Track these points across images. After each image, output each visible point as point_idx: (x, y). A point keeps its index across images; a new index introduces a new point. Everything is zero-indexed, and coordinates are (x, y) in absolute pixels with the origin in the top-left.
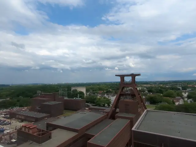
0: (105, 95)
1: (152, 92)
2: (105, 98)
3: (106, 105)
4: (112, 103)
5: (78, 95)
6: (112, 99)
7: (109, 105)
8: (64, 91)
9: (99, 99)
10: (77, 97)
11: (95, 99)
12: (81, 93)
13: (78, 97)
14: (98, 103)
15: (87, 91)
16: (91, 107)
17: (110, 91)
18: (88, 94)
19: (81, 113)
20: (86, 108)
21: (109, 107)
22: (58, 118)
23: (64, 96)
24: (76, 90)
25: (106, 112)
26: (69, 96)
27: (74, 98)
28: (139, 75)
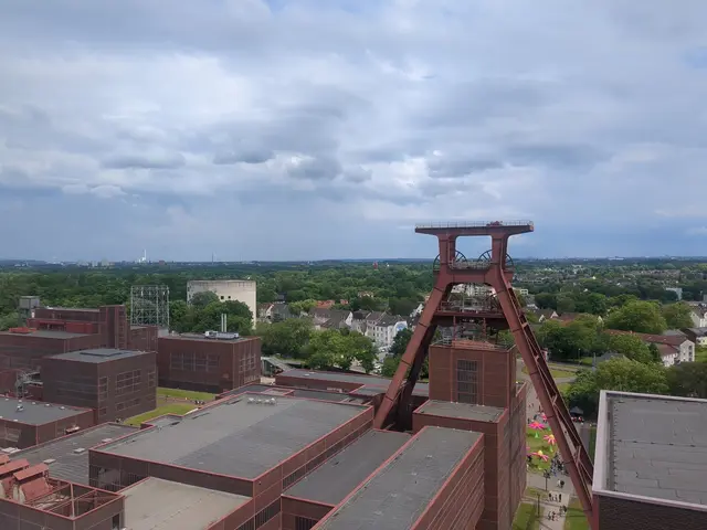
0: (349, 321)
1: (555, 309)
2: (346, 332)
3: (356, 365)
4: (381, 356)
5: (224, 318)
6: (379, 339)
7: (368, 366)
8: (154, 299)
9: (324, 337)
10: (218, 329)
11: (305, 336)
12: (237, 309)
13: (224, 325)
14: (317, 354)
15: (262, 299)
16: (288, 372)
17: (366, 301)
18: (269, 312)
19: (250, 403)
20: (265, 380)
21: (367, 374)
22: (144, 426)
23: (154, 322)
24: (211, 297)
25: (366, 398)
26: (178, 321)
27: (207, 334)
28: (525, 229)
